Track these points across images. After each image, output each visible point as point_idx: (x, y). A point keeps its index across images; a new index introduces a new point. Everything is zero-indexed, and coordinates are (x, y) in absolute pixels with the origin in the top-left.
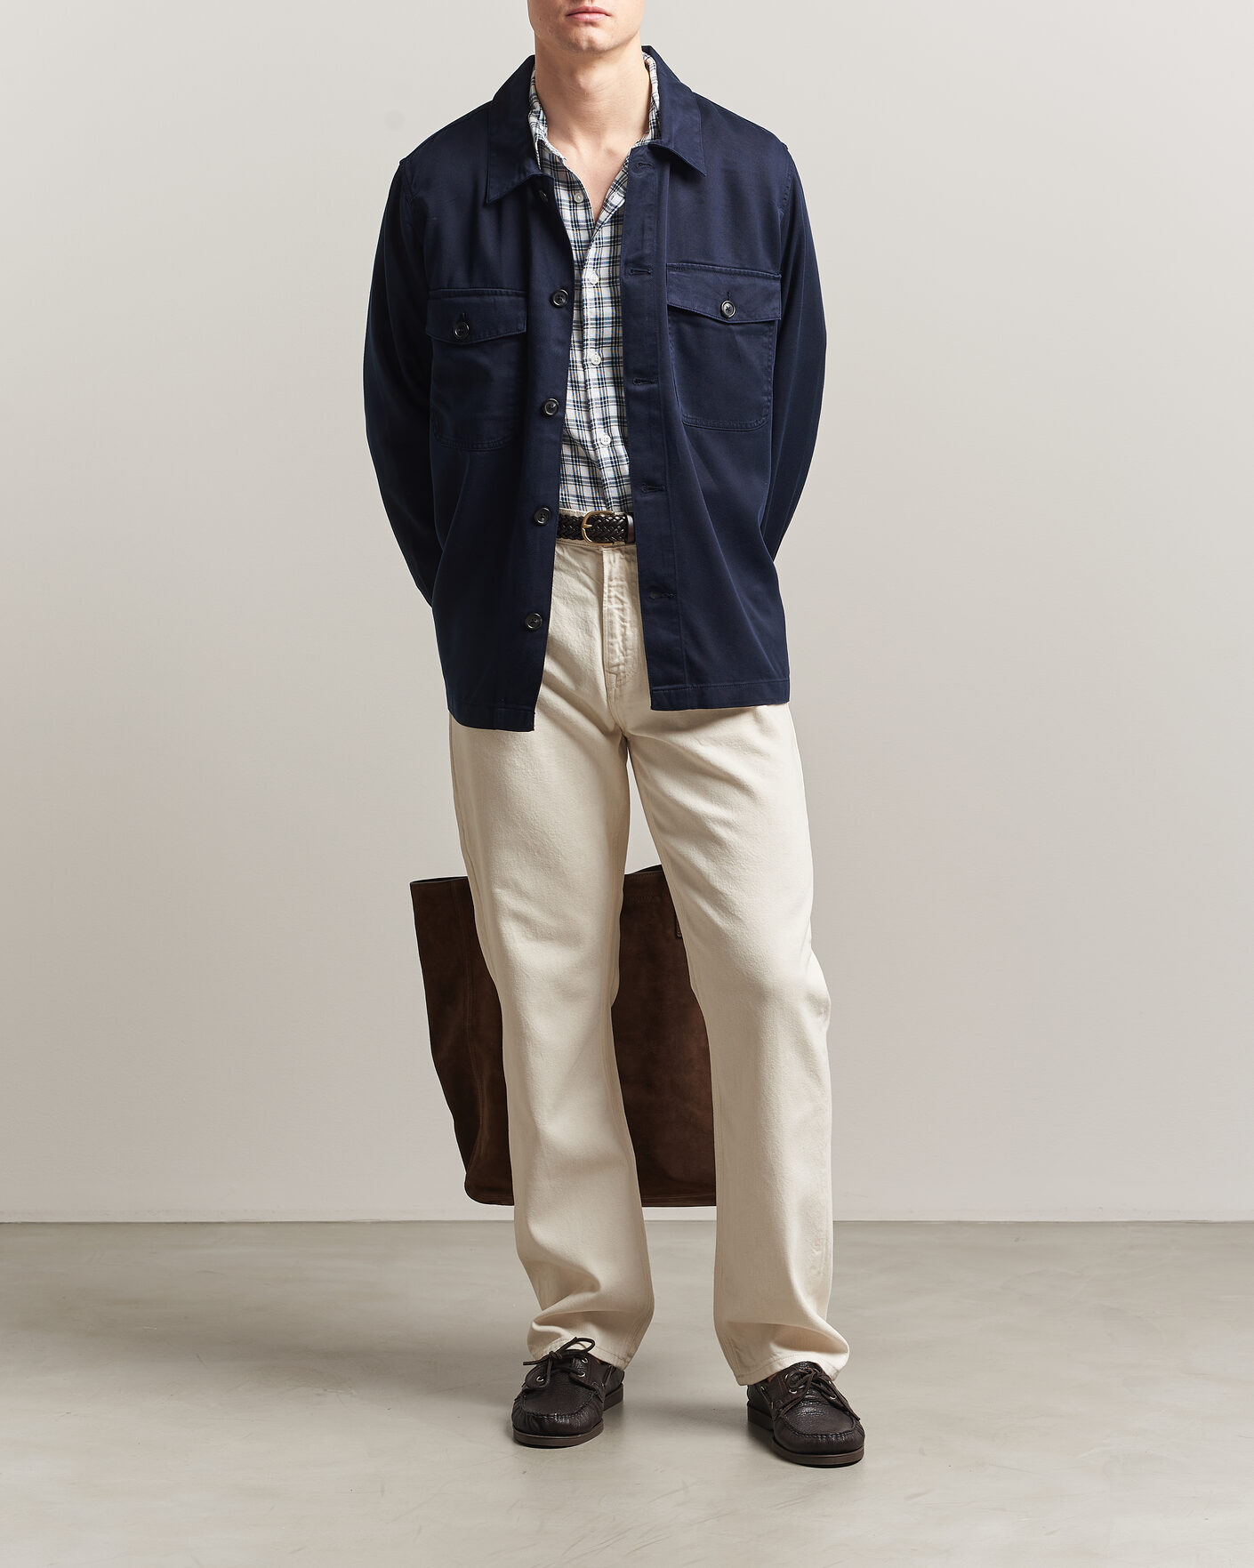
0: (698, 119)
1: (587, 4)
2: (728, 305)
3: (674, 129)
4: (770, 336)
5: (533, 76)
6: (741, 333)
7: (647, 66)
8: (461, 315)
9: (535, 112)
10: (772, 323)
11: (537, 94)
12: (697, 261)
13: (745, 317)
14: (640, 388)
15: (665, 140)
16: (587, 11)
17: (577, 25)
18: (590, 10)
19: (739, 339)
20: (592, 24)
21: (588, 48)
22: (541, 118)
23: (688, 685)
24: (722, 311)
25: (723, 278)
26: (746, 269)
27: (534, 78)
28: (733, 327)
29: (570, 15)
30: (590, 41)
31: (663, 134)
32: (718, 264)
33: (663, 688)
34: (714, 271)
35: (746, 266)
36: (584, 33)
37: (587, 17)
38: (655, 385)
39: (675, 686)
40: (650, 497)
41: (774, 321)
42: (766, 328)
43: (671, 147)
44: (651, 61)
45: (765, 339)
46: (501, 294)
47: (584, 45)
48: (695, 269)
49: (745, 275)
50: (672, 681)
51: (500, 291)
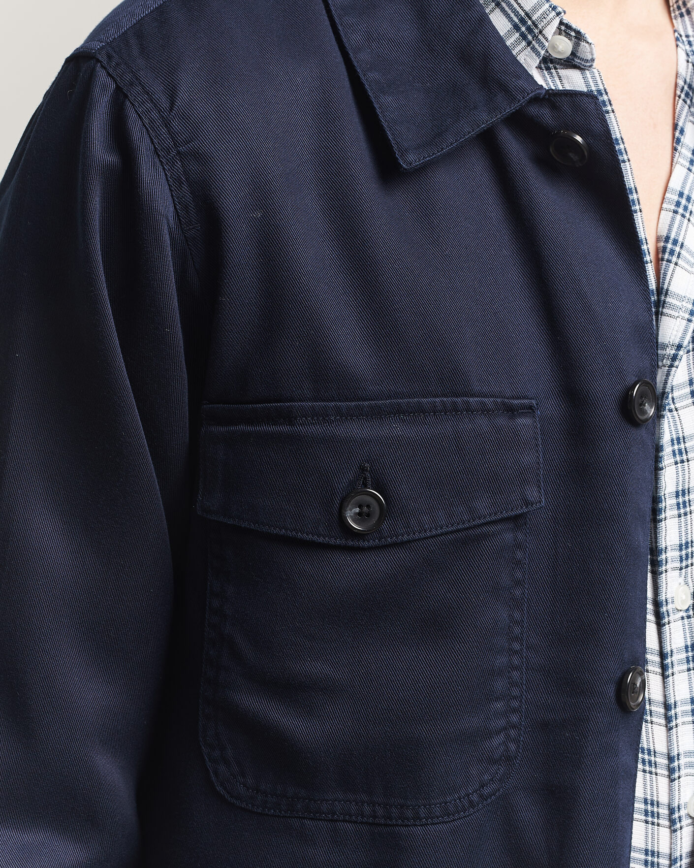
51: (454, 403)
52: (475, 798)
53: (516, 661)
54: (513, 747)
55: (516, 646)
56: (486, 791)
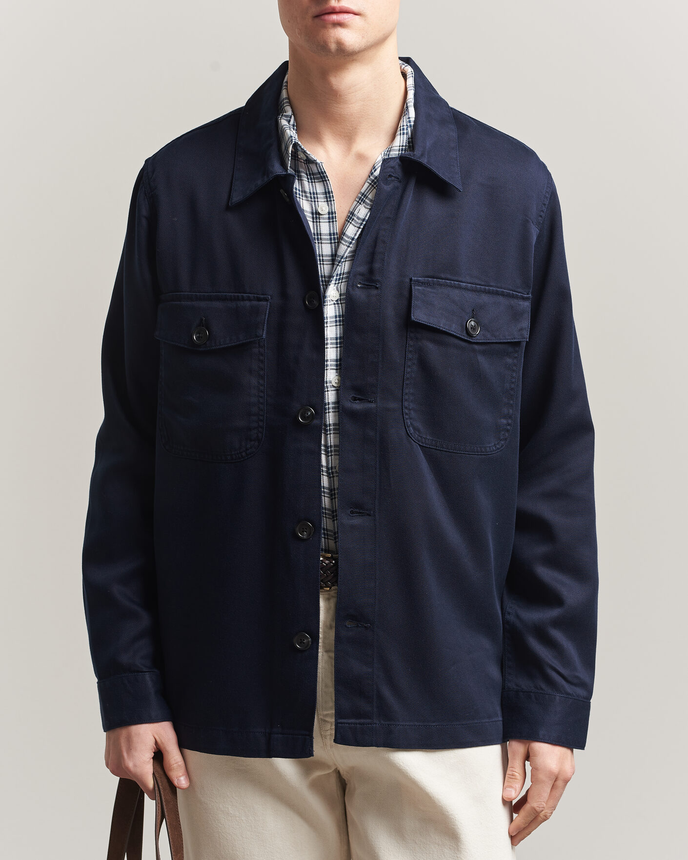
0: (454, 134)
1: (333, 3)
2: (473, 323)
3: (429, 144)
4: (516, 358)
5: (285, 80)
6: (484, 353)
7: (404, 75)
8: (202, 320)
9: (286, 116)
10: (518, 344)
11: (288, 98)
12: (443, 276)
13: (489, 336)
14: (358, 406)
15: (418, 152)
16: (334, 12)
17: (324, 27)
18: (337, 10)
19: (481, 359)
20: (340, 24)
21: (337, 50)
22: (292, 122)
23: (375, 721)
24: (467, 329)
25: (470, 296)
26: (491, 286)
27: (287, 82)
28: (476, 347)
29: (318, 16)
30: (340, 44)
31: (417, 148)
32: (464, 280)
33: (350, 721)
34: (460, 288)
35: (492, 284)
36: (332, 35)
37: (334, 17)
38: (373, 405)
39: (362, 721)
40: (357, 521)
41: (520, 342)
42: (510, 349)
43: (424, 161)
44: (409, 70)
45: (509, 361)
46: (243, 299)
47: (333, 47)
48: (440, 285)
49: (489, 292)
50: (359, 715)
51: (243, 296)
52: (244, 454)
53: (261, 400)
54: (260, 435)
55: (262, 394)
56: (248, 452)
